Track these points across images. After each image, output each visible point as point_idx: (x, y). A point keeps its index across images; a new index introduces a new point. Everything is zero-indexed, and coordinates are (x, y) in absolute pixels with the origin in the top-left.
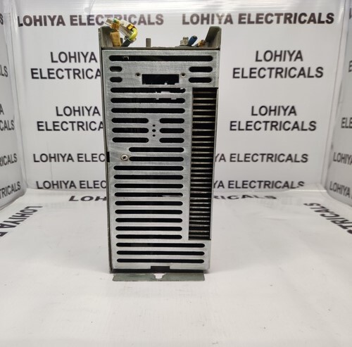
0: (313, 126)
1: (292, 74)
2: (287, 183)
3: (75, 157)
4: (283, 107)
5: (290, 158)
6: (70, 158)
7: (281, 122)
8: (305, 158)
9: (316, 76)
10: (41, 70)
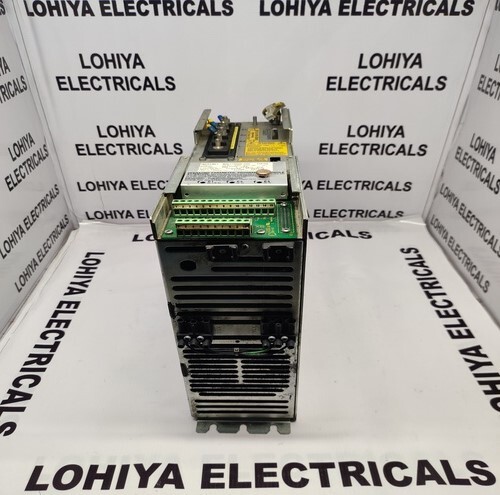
0: (423, 150)
1: (405, 86)
2: (383, 212)
3: (129, 185)
4: (388, 127)
5: (390, 186)
6: (123, 185)
7: (384, 145)
8: (408, 186)
9: (437, 88)
10: (69, 78)
